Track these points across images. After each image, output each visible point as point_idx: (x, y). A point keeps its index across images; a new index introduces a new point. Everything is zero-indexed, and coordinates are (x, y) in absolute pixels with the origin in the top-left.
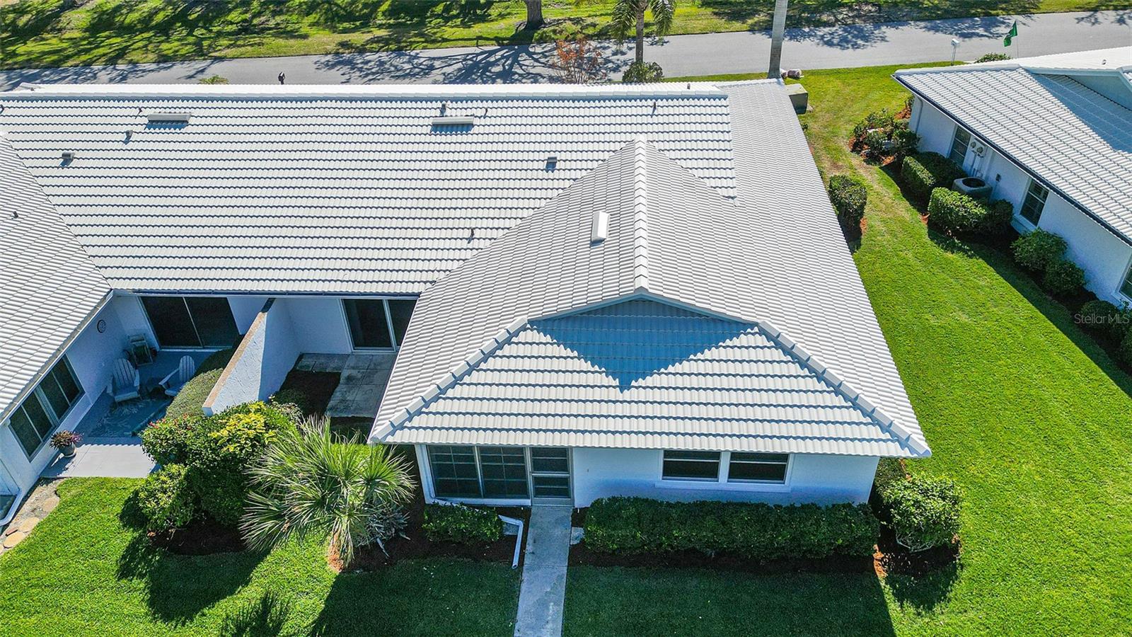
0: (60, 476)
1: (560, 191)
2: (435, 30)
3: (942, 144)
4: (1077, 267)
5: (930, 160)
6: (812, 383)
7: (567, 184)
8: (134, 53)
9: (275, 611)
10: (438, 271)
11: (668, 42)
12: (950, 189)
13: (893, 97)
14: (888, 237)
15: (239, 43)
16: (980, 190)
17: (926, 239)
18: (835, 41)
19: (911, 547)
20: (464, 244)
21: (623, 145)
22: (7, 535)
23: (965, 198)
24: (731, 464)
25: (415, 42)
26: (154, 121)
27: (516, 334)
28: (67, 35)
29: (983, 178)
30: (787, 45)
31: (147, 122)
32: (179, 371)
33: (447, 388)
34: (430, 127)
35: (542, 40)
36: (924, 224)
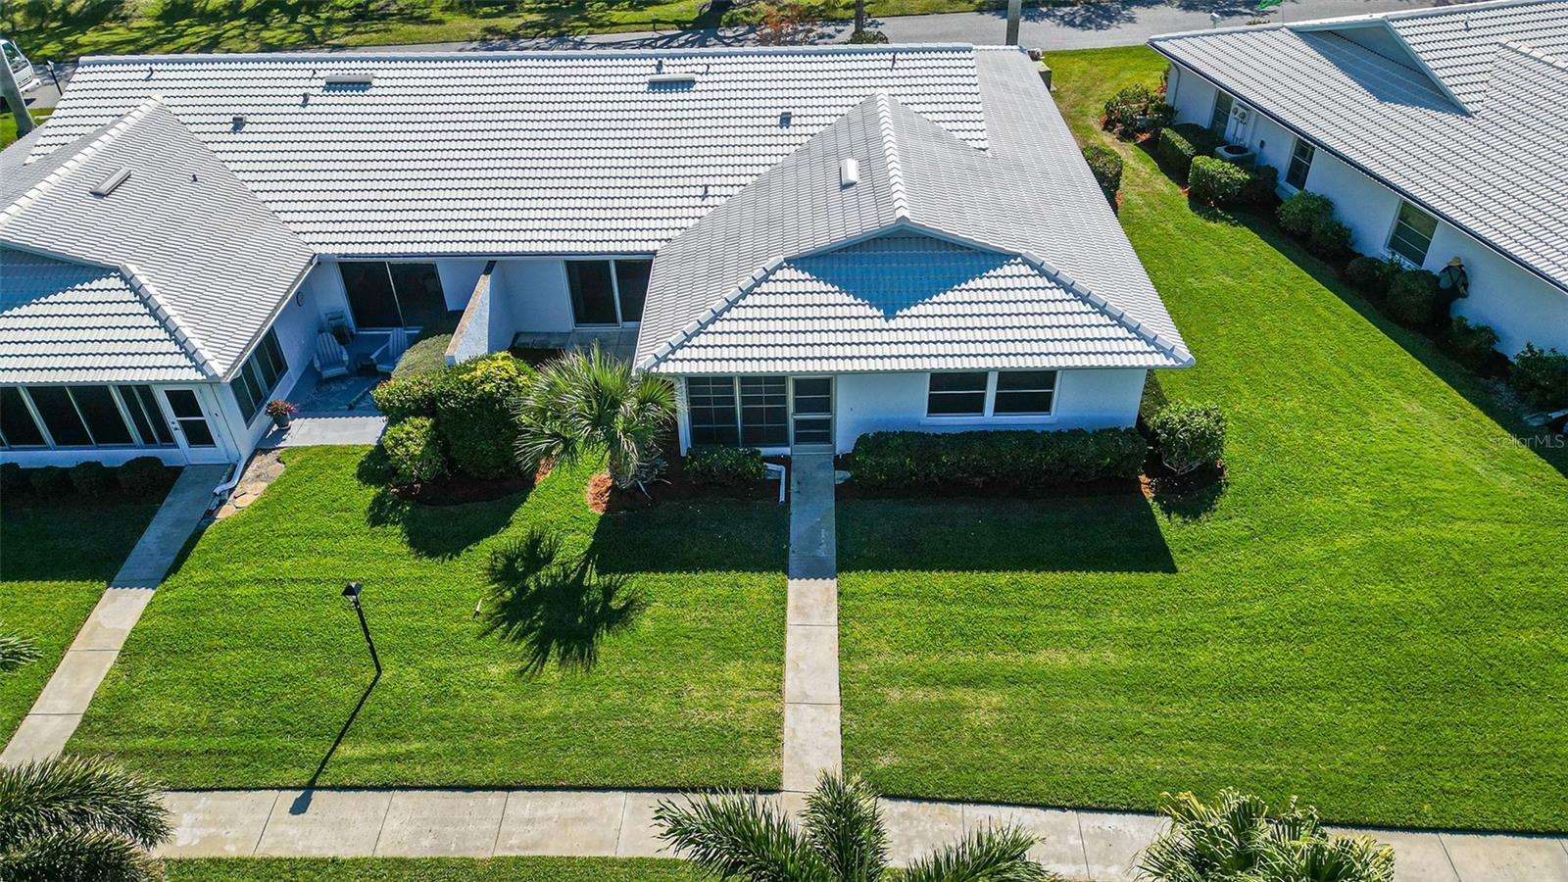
0: (280, 445)
1: (798, 147)
2: (600, 14)
3: (1203, 117)
4: (1344, 225)
5: (1189, 131)
6: (1078, 306)
7: (804, 139)
8: (230, 41)
9: (544, 545)
10: (673, 229)
11: (883, 24)
12: (1212, 157)
13: (1147, 76)
14: (1146, 210)
15: (358, 29)
16: (1242, 155)
17: (1188, 210)
18: (1078, 21)
19: (1178, 468)
20: (698, 202)
21: (862, 99)
22: (235, 498)
23: (1227, 165)
24: (997, 394)
25: (577, 26)
26: (332, 83)
27: (773, 272)
28: (135, 24)
29: (1247, 146)
30: (1024, 25)
31: (324, 84)
32: (387, 347)
33: (707, 323)
34: (646, 86)
35: (732, 24)
36: (1185, 197)
